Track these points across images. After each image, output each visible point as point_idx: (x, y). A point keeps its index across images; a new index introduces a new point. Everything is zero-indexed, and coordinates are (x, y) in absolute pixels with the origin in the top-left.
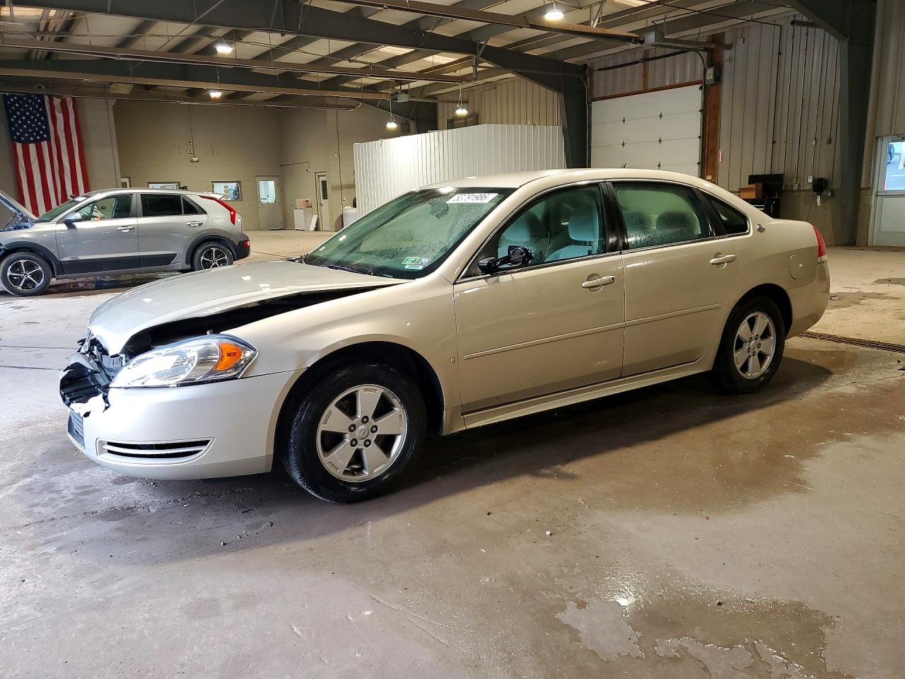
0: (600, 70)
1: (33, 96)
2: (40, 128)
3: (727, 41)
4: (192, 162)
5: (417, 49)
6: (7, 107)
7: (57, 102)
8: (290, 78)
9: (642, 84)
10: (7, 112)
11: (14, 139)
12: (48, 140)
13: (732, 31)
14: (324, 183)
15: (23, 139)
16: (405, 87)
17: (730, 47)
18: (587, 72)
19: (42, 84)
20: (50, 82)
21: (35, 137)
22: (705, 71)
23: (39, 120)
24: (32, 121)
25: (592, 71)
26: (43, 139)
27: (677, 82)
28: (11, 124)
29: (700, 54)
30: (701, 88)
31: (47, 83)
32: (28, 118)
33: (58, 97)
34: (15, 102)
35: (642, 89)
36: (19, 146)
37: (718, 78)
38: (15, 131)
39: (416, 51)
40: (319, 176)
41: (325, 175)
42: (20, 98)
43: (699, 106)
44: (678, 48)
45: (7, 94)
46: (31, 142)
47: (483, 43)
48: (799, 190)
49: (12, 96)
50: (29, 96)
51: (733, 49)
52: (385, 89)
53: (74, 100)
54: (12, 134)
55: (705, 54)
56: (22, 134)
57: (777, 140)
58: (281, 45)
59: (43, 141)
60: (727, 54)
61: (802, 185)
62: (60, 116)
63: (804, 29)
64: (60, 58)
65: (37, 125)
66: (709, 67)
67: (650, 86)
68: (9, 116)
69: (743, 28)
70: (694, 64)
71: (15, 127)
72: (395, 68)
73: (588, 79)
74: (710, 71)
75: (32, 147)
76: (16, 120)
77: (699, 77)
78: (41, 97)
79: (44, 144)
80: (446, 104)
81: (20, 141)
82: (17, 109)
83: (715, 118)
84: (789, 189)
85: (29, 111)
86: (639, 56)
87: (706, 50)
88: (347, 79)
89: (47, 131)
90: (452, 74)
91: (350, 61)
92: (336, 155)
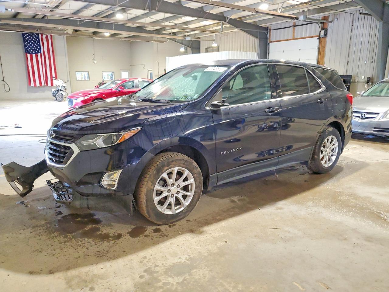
0: (274, 29)
1: (34, 34)
2: (37, 47)
3: (330, 19)
4: (94, 63)
5: (198, 18)
6: (24, 38)
7: (44, 36)
8: (140, 29)
9: (292, 37)
10: (24, 41)
11: (27, 52)
12: (41, 53)
13: (333, 15)
14: (151, 74)
15: (30, 52)
16: (188, 34)
17: (331, 22)
18: (268, 30)
19: (38, 28)
20: (42, 28)
21: (35, 52)
22: (320, 31)
23: (37, 44)
24: (34, 45)
25: (270, 30)
26: (38, 52)
27: (308, 36)
28: (26, 46)
29: (319, 25)
30: (318, 39)
31: (40, 28)
32: (32, 43)
33: (44, 34)
34: (27, 36)
35: (292, 38)
36: (29, 55)
37: (325, 35)
38: (27, 49)
39: (198, 19)
40: (149, 70)
41: (152, 70)
42: (29, 35)
43: (317, 46)
44: (309, 22)
45: (24, 33)
46: (34, 54)
47: (228, 17)
48: (358, 82)
49: (26, 34)
50: (33, 34)
51: (333, 23)
52: (180, 34)
53: (51, 36)
54: (26, 50)
55: (320, 25)
56: (30, 50)
57: (349, 61)
58: (141, 15)
59: (38, 53)
60: (330, 25)
61: (359, 80)
62: (45, 43)
63: (363, 16)
64: (49, 18)
65: (36, 46)
66: (322, 30)
67: (295, 37)
68: (25, 42)
69: (337, 14)
70: (315, 28)
71: (27, 47)
72: (187, 26)
73: (269, 33)
74: (323, 32)
75: (34, 56)
76: (28, 44)
77: (318, 34)
78: (38, 34)
79: (39, 54)
80: (204, 41)
81: (29, 53)
82: (28, 39)
83: (323, 51)
84: (354, 81)
85: (33, 40)
86: (291, 24)
87: (321, 23)
88: (165, 30)
89: (40, 49)
90: (211, 29)
91: (170, 22)
92: (157, 62)
